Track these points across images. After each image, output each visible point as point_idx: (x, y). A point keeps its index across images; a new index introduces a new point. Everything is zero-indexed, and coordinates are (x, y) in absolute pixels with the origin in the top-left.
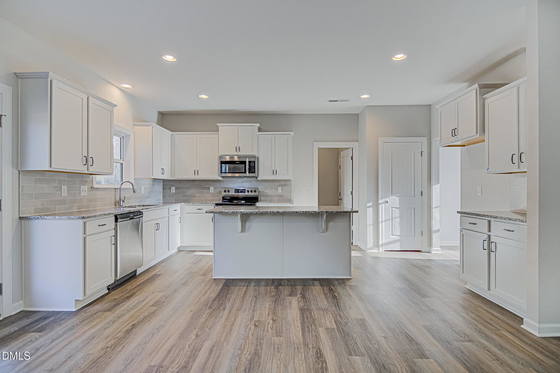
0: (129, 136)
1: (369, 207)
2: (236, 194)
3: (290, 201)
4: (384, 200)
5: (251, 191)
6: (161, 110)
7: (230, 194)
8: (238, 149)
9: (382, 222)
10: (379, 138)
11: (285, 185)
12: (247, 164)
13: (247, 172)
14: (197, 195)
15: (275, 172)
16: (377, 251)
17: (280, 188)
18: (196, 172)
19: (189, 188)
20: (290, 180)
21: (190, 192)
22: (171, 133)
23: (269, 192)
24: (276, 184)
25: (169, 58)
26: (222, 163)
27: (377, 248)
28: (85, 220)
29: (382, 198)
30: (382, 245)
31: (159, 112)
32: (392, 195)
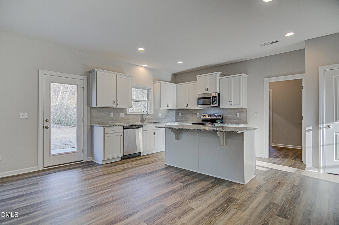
0: (151, 89)
1: (308, 131)
2: (209, 117)
3: (245, 123)
4: (325, 125)
5: (218, 116)
6: (173, 73)
7: (205, 117)
8: (207, 90)
9: (323, 145)
10: (319, 67)
11: (242, 112)
12: (211, 98)
13: (212, 104)
14: (191, 118)
15: (230, 103)
16: (317, 172)
17: (238, 114)
18: (187, 105)
19: (187, 114)
20: (246, 108)
21: (188, 116)
22: (176, 84)
23: (230, 116)
24: (236, 111)
25: (141, 49)
26: (199, 99)
27: (317, 169)
28: (104, 127)
29: (323, 123)
30: (323, 168)
31: (173, 74)
32: (336, 120)
